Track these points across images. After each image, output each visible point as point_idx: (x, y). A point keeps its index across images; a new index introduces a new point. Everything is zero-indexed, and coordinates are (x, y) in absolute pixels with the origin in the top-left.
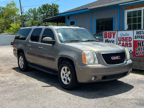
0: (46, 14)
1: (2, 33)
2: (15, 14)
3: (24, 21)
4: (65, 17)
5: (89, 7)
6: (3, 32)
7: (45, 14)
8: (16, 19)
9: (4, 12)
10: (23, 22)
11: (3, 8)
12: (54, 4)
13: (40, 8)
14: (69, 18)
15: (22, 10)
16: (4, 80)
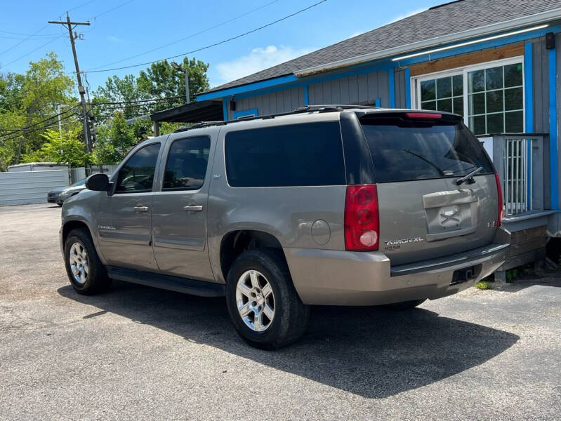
0: (168, 94)
1: (19, 163)
2: (62, 98)
3: (92, 118)
4: (221, 102)
5: (299, 68)
6: (20, 160)
7: (163, 95)
8: (65, 115)
9: (24, 92)
10: (88, 124)
11: (19, 79)
12: (190, 59)
13: (143, 74)
14: (234, 107)
15: (84, 83)
16: (11, 320)
